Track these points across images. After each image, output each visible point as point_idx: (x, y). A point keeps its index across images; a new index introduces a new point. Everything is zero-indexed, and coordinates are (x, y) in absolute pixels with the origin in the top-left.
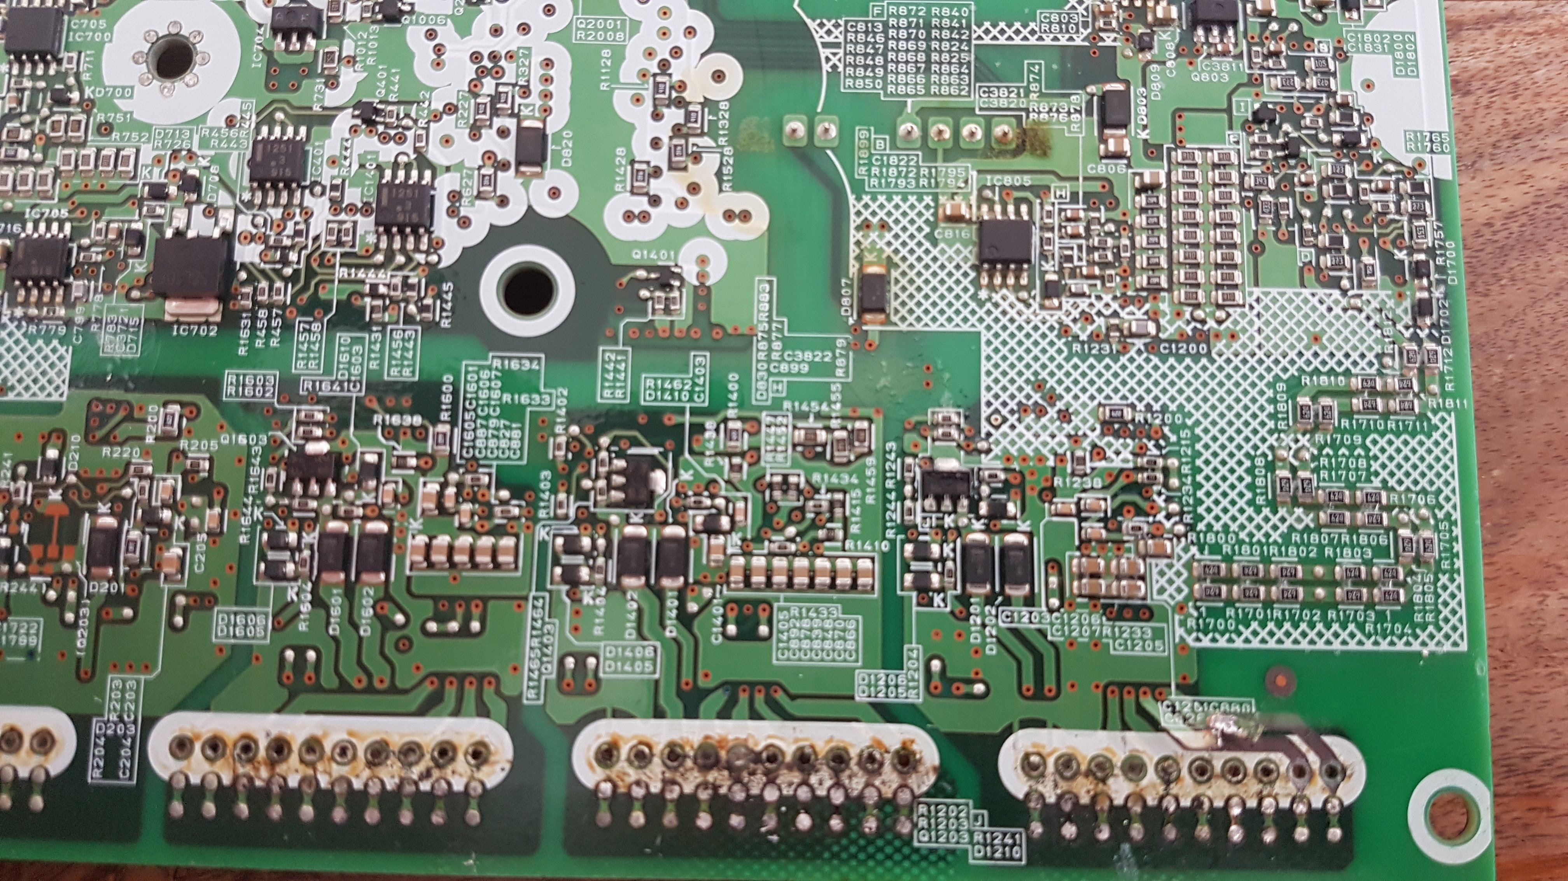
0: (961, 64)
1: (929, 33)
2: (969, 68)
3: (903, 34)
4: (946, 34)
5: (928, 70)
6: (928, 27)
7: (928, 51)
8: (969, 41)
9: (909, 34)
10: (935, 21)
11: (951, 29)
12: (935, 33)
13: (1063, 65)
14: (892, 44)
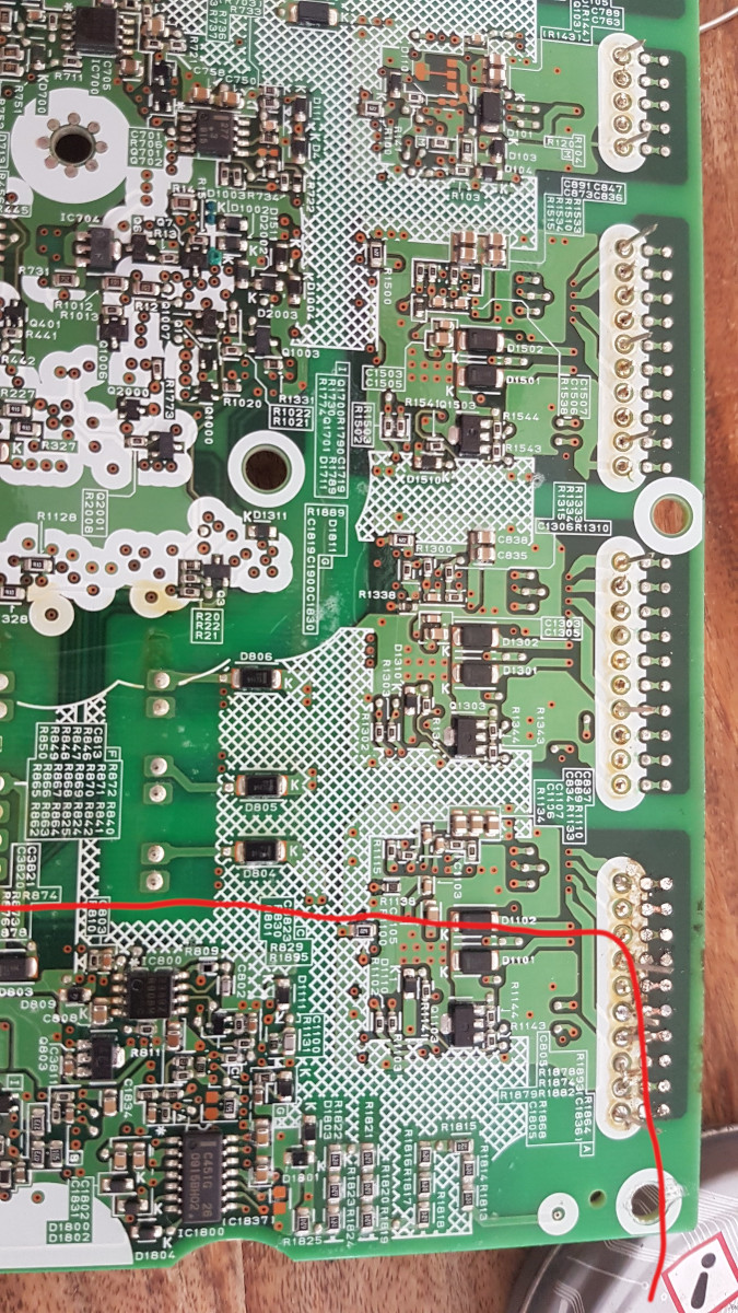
0: (59, 829)
1: (90, 800)
2: (56, 836)
3: (90, 777)
4: (89, 815)
5: (56, 799)
6: (96, 799)
7: (72, 799)
8: (82, 836)
9: (90, 782)
10: (101, 805)
11: (94, 820)
12: (90, 805)
13: (57, 921)
14: (81, 767)
